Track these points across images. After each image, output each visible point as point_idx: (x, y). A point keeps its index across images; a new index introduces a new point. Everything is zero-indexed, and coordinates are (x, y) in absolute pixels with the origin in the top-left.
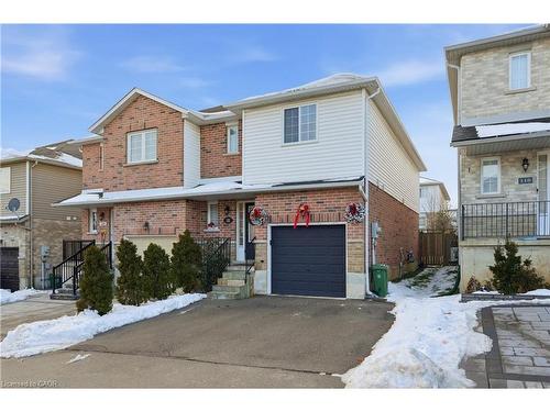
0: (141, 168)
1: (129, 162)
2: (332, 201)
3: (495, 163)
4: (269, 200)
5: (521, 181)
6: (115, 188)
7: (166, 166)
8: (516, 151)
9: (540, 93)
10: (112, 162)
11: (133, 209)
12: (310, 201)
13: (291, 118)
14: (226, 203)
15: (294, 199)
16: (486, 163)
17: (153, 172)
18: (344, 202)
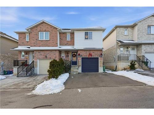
0: (44, 41)
1: (39, 39)
2: (96, 52)
3: (122, 47)
4: (81, 51)
5: (127, 51)
6: (35, 46)
7: (52, 42)
8: (126, 46)
9: (129, 36)
10: (33, 39)
11: (41, 52)
12: (91, 52)
13: (86, 34)
14: (67, 52)
15: (88, 52)
16: (121, 47)
17: (48, 43)
18: (99, 53)
